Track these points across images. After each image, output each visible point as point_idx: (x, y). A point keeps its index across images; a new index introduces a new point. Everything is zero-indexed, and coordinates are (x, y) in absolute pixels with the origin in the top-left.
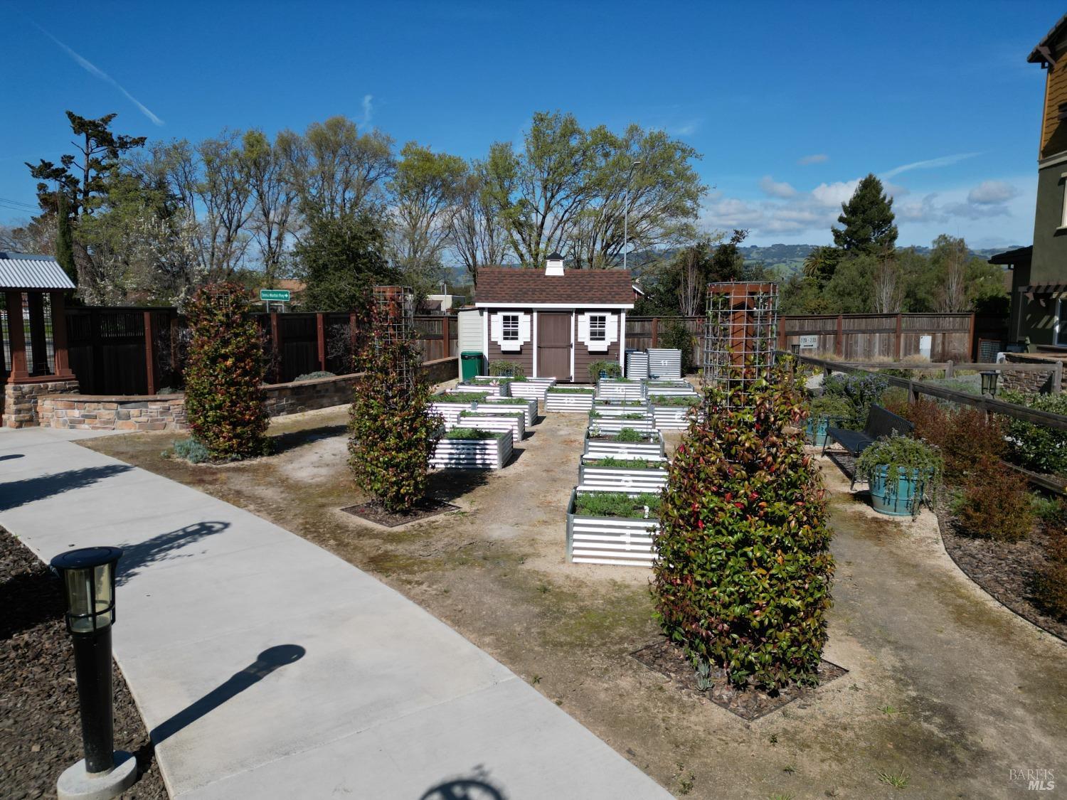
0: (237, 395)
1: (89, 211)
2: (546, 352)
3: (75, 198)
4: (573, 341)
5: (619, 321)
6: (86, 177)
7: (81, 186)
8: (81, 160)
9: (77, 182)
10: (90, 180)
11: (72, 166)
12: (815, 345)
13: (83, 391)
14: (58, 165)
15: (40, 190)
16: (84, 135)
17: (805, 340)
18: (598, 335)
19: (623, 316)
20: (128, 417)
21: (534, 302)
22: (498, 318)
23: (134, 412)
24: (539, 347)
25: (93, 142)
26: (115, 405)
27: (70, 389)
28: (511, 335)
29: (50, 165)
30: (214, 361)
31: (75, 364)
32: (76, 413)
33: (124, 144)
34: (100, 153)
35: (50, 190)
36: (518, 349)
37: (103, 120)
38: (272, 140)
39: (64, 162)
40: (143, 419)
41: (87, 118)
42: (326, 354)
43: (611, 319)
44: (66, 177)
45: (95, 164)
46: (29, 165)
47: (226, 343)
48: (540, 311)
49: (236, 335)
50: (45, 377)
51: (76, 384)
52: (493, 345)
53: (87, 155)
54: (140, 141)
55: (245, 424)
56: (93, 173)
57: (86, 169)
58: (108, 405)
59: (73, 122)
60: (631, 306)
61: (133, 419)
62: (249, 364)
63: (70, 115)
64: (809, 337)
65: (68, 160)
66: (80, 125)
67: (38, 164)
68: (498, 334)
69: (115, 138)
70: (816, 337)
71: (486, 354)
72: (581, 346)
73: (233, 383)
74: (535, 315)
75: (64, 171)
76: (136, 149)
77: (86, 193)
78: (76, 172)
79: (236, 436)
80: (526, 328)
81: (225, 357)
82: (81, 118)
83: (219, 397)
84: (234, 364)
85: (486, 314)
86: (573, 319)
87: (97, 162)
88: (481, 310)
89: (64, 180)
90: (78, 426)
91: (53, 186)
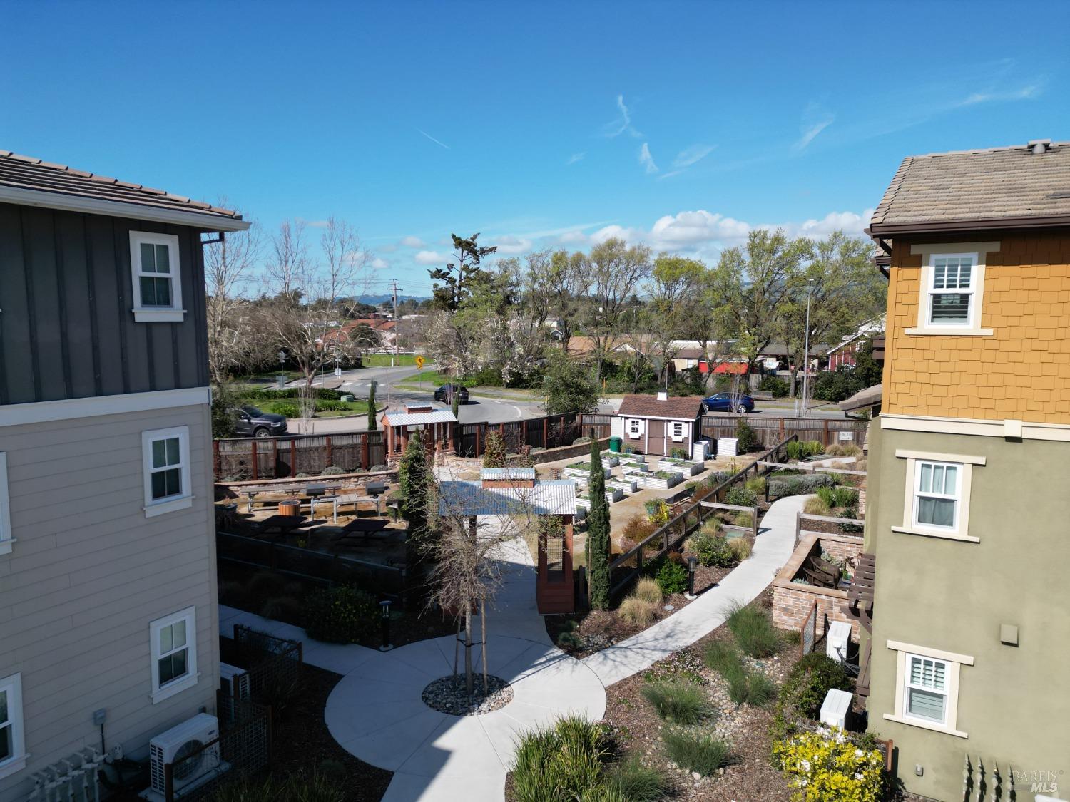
2: (652, 440)
3: (453, 292)
4: (665, 435)
5: (689, 427)
6: (460, 278)
7: (457, 284)
8: (458, 266)
9: (455, 281)
10: (462, 279)
11: (453, 270)
12: (851, 438)
14: (445, 270)
15: (434, 287)
16: (460, 249)
17: (844, 434)
18: (677, 433)
19: (691, 424)
21: (646, 415)
22: (629, 422)
24: (649, 437)
25: (465, 252)
28: (635, 430)
29: (441, 270)
32: (454, 464)
33: (483, 252)
34: (469, 260)
35: (440, 287)
36: (638, 437)
37: (471, 238)
39: (448, 268)
41: (463, 239)
42: (547, 437)
43: (685, 426)
44: (449, 278)
45: (466, 268)
46: (429, 271)
48: (649, 420)
52: (626, 435)
53: (462, 261)
54: (493, 249)
56: (464, 274)
57: (461, 272)
59: (455, 241)
60: (694, 420)
63: (454, 236)
64: (846, 433)
65: (451, 266)
66: (459, 243)
67: (434, 270)
68: (629, 429)
69: (478, 249)
70: (851, 433)
71: (623, 438)
72: (669, 438)
74: (647, 421)
75: (448, 274)
77: (459, 288)
78: (455, 274)
80: (643, 427)
85: (623, 419)
86: (665, 424)
87: (467, 266)
88: (622, 417)
91: (442, 284)
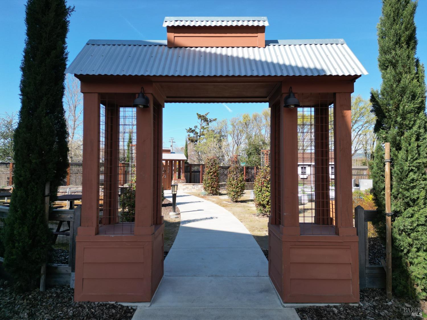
0: (213, 181)
1: (200, 141)
3: (197, 138)
6: (200, 132)
8: (199, 127)
9: (198, 133)
10: (201, 132)
11: (197, 128)
13: (187, 182)
14: (193, 129)
15: (188, 136)
16: (200, 119)
20: (194, 188)
21: (311, 162)
22: (299, 168)
23: (196, 187)
25: (203, 121)
26: (192, 185)
27: (184, 182)
28: (304, 173)
29: (191, 129)
30: (209, 173)
31: (186, 177)
32: (185, 187)
34: (204, 124)
35: (191, 136)
36: (306, 178)
37: (206, 115)
38: (251, 117)
39: (195, 128)
40: (197, 189)
41: (202, 115)
44: (195, 132)
45: (203, 128)
46: (186, 129)
47: (211, 169)
49: (213, 168)
50: (180, 179)
51: (185, 181)
53: (201, 125)
54: (215, 120)
55: (214, 187)
56: (202, 130)
57: (200, 129)
58: (191, 185)
59: (198, 116)
61: (195, 189)
62: (216, 174)
63: (198, 114)
66: (200, 116)
67: (188, 129)
68: (299, 173)
69: (208, 120)
73: (212, 178)
75: (195, 130)
76: (214, 122)
77: (200, 136)
78: (198, 130)
79: (212, 190)
80: (309, 171)
81: (211, 173)
82: (200, 115)
83: (209, 181)
84: (213, 174)
89: (194, 133)
90: (185, 190)
91: (192, 135)
